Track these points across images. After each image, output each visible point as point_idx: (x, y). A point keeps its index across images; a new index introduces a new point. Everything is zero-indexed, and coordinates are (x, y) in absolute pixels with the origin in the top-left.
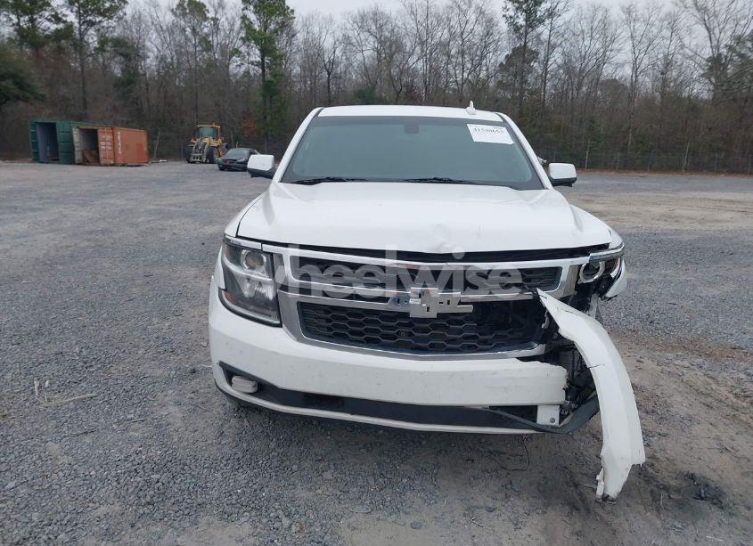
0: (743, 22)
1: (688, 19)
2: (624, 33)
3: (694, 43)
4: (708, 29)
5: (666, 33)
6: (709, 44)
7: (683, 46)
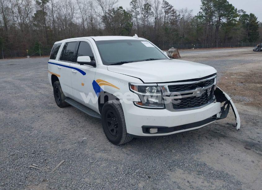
0: (111, 6)
1: (96, 4)
2: (77, 7)
3: (98, 11)
4: (102, 7)
5: (90, 8)
6: (103, 12)
7: (96, 12)
